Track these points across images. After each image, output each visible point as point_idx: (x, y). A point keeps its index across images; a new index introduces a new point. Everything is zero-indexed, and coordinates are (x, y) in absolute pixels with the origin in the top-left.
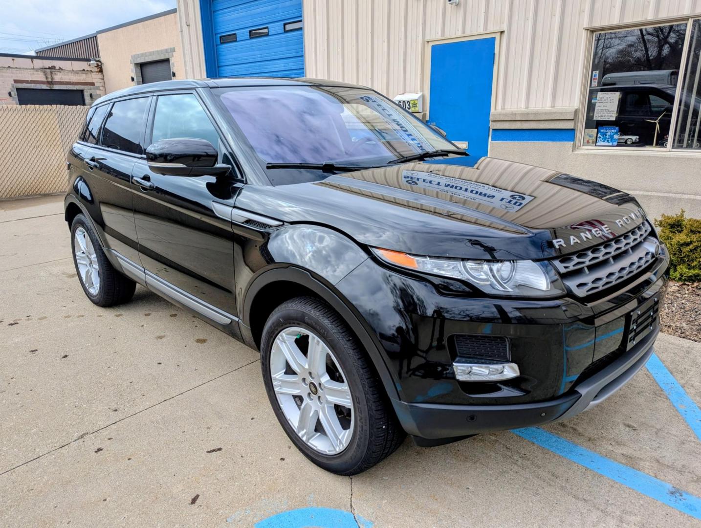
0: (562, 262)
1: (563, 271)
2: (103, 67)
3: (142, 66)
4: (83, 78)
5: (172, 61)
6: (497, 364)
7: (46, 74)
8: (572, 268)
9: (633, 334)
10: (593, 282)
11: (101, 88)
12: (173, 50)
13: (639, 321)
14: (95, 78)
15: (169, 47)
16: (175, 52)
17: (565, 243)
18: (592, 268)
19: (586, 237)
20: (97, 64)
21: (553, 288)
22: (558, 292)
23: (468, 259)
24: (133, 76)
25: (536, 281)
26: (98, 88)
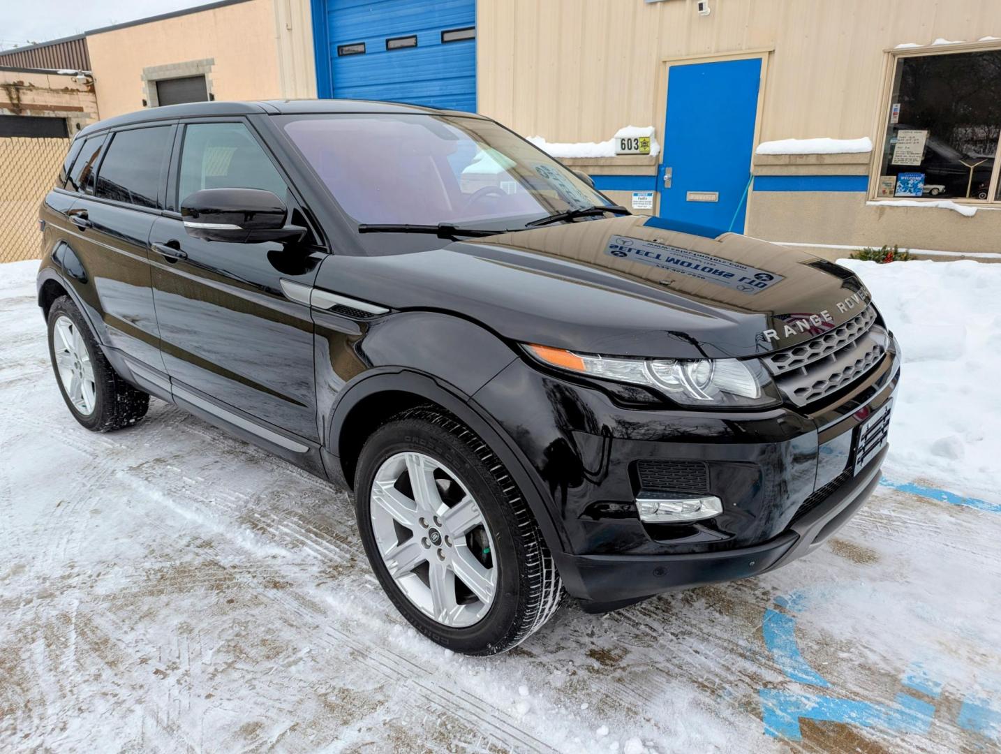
0: (775, 360)
1: (777, 372)
2: (95, 85)
3: (159, 84)
4: (65, 100)
5: (209, 77)
6: (693, 498)
7: (9, 94)
8: (787, 369)
9: (862, 453)
10: (814, 386)
11: (93, 116)
12: (211, 62)
13: (869, 436)
14: (84, 100)
15: (205, 58)
16: (214, 64)
17: (778, 335)
18: (810, 368)
19: (804, 328)
20: (87, 80)
21: (765, 395)
22: (771, 401)
23: (654, 359)
24: (146, 99)
25: (744, 386)
26: (88, 116)
